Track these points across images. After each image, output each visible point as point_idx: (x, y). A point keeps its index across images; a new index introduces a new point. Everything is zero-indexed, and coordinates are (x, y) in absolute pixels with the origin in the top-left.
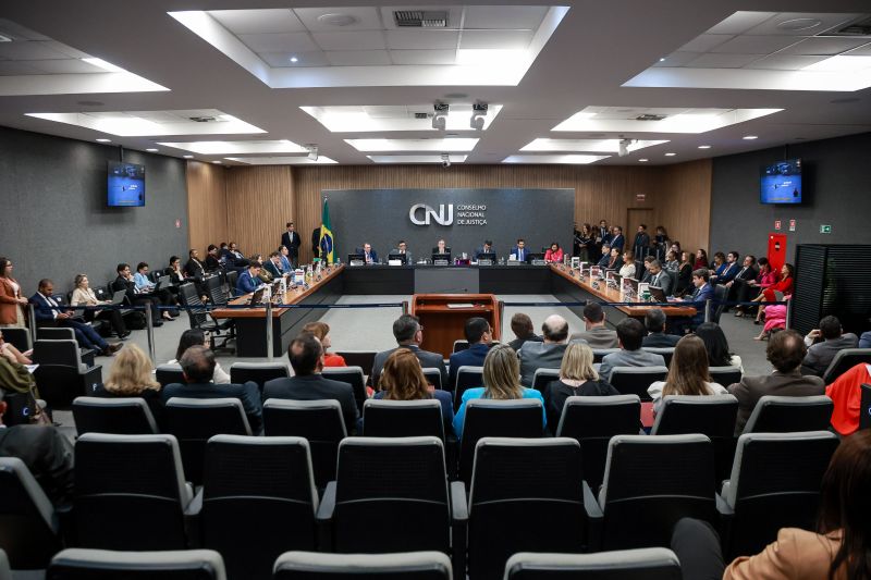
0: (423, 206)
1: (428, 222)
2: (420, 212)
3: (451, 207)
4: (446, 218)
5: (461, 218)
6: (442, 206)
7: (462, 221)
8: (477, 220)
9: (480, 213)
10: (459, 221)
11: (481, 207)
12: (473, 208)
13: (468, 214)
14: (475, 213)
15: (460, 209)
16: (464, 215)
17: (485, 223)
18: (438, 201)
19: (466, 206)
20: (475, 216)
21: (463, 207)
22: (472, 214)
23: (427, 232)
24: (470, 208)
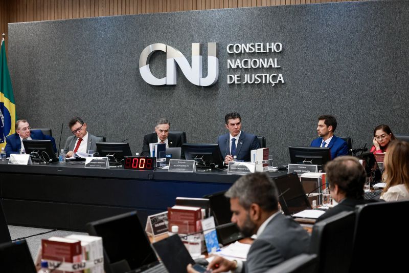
0: (161, 47)
2: (157, 59)
3: (212, 47)
4: (205, 72)
5: (234, 71)
6: (195, 47)
7: (235, 78)
8: (263, 75)
9: (271, 60)
10: (231, 78)
11: (272, 47)
12: (256, 47)
13: (246, 63)
14: (261, 60)
15: (233, 51)
16: (239, 65)
17: (280, 81)
18: (192, 36)
19: (243, 45)
20: (260, 67)
21: (237, 47)
22: (255, 62)
23: (172, 100)
24: (250, 49)
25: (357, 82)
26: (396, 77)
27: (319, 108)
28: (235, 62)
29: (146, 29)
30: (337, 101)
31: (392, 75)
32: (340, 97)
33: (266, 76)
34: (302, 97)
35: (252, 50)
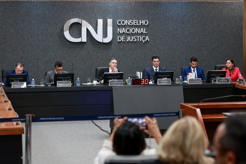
1: (84, 38)
2: (76, 28)
3: (110, 21)
4: (105, 35)
5: (121, 35)
6: (100, 22)
7: (122, 38)
8: (138, 37)
9: (142, 29)
10: (120, 38)
11: (143, 22)
12: (134, 22)
13: (128, 30)
14: (137, 29)
15: (121, 24)
16: (124, 31)
17: (147, 40)
18: (95, 15)
19: (126, 21)
20: (136, 33)
21: (123, 22)
22: (133, 30)
23: (83, 50)
24: (131, 23)
25: (186, 40)
26: (204, 38)
27: (167, 53)
28: (122, 30)
29: (66, 10)
30: (176, 50)
31: (202, 37)
32: (177, 48)
33: (139, 38)
34: (158, 48)
35: (131, 24)
